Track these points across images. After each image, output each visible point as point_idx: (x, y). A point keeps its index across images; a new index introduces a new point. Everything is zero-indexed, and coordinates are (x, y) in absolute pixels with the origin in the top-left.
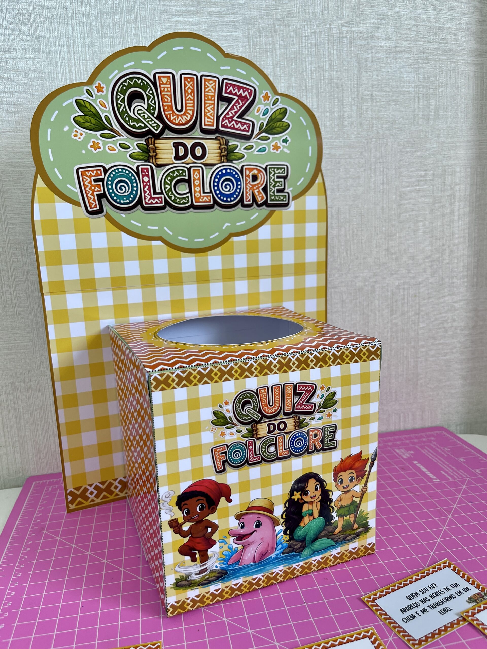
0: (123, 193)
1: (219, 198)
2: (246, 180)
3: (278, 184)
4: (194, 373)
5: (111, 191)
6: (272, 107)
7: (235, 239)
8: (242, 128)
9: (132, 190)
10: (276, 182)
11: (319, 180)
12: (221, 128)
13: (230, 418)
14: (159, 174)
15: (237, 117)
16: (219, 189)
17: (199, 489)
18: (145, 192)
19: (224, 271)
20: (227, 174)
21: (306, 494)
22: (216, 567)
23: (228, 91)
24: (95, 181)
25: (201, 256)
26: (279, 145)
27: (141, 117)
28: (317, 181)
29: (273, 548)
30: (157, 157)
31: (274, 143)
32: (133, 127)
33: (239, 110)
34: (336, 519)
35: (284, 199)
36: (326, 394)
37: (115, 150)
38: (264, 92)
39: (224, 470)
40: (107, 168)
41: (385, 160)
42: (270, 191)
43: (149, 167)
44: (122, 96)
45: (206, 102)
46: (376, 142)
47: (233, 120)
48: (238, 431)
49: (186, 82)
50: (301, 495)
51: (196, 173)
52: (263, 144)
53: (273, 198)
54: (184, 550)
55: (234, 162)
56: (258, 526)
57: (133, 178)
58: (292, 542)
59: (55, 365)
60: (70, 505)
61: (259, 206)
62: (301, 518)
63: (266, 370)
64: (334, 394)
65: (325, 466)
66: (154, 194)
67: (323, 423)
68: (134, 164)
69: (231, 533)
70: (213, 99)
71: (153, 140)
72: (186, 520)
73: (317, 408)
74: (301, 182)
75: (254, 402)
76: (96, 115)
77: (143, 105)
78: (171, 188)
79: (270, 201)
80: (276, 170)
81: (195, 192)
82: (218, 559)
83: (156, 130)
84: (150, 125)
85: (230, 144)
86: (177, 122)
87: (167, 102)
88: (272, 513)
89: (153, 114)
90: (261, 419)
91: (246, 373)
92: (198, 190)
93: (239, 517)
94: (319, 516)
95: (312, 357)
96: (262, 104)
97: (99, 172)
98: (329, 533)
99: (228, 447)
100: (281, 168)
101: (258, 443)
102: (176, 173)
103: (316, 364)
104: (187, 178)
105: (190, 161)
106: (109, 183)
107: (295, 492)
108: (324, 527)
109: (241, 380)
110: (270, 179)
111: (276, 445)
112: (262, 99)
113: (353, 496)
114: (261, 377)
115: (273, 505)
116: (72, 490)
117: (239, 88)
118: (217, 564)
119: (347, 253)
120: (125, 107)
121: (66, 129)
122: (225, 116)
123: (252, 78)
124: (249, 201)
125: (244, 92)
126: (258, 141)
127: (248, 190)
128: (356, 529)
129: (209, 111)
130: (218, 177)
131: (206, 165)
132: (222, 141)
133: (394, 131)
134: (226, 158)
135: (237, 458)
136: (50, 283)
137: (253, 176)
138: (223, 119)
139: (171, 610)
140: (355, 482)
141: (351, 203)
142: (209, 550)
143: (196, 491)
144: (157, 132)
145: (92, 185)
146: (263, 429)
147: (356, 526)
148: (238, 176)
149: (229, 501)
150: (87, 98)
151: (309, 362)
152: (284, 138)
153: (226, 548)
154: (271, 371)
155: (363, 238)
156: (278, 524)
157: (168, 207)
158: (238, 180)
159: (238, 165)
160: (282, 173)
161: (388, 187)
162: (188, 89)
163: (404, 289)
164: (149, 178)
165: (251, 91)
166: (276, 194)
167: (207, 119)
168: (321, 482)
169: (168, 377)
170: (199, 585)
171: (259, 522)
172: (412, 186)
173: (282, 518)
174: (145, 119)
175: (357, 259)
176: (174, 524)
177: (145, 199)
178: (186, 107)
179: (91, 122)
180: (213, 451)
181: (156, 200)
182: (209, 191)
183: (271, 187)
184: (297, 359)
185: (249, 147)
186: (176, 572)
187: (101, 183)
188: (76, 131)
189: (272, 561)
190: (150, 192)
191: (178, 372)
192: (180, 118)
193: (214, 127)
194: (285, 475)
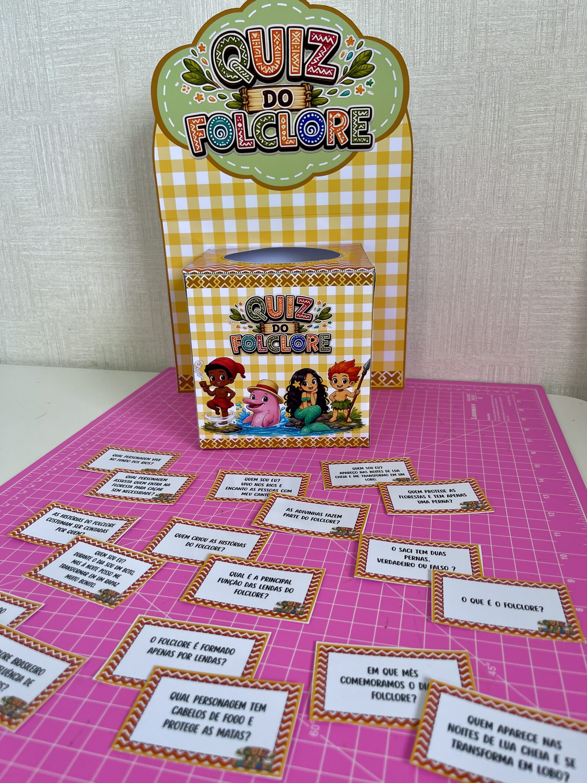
0: (221, 137)
1: (304, 141)
2: (329, 124)
3: (361, 126)
4: (217, 279)
5: (212, 136)
6: (356, 50)
7: (318, 178)
8: (326, 74)
9: (229, 135)
10: (359, 125)
11: (404, 121)
12: (306, 75)
13: (243, 315)
14: (251, 120)
15: (322, 64)
16: (303, 133)
17: (221, 364)
18: (239, 136)
19: (307, 208)
20: (311, 118)
21: (305, 385)
22: (234, 422)
23: (313, 39)
24: (200, 127)
25: (286, 194)
26: (363, 88)
27: (236, 70)
28: (402, 123)
29: (277, 420)
30: (249, 105)
31: (358, 86)
32: (230, 79)
33: (323, 57)
34: (331, 410)
35: (367, 141)
36: (322, 308)
37: (214, 101)
38: (349, 37)
39: (239, 353)
40: (209, 116)
41: (498, 95)
42: (353, 134)
43: (242, 114)
44: (220, 53)
45: (293, 51)
46: (489, 75)
47: (318, 67)
48: (250, 327)
49: (274, 35)
50: (300, 384)
51: (283, 118)
52: (347, 88)
53: (355, 140)
54: (211, 405)
55: (318, 106)
56: (266, 400)
57: (229, 124)
58: (293, 419)
59: (171, 278)
60: (180, 387)
61: (341, 147)
62: (300, 402)
63: (271, 283)
64: (329, 309)
65: (322, 366)
66: (247, 138)
67: (319, 331)
68: (230, 112)
69: (245, 401)
70: (299, 48)
71: (246, 90)
72: (212, 384)
73: (314, 318)
74: (385, 124)
75: (262, 306)
76: (200, 71)
77: (237, 59)
78: (261, 133)
79: (353, 143)
80: (359, 112)
81: (282, 135)
82: (235, 417)
83: (249, 81)
84: (244, 76)
85: (314, 89)
86: (266, 72)
87: (258, 54)
88: (277, 393)
89: (245, 67)
90: (267, 320)
91: (256, 283)
92: (284, 134)
93: (251, 390)
94: (316, 404)
95: (311, 277)
96: (346, 48)
97: (202, 120)
98: (325, 419)
99: (242, 337)
100: (364, 111)
101: (265, 338)
102: (265, 119)
103: (314, 283)
104: (275, 123)
105: (277, 108)
106: (210, 129)
107: (295, 381)
108: (321, 414)
109: (252, 288)
110: (353, 122)
111: (279, 342)
112: (347, 43)
113: (346, 395)
114: (267, 288)
115: (277, 387)
116: (183, 377)
117: (324, 35)
118: (234, 420)
119: (448, 196)
120: (222, 62)
121: (177, 84)
122: (310, 64)
123: (336, 25)
124: (332, 143)
125: (328, 38)
126: (342, 85)
127: (330, 133)
128: (350, 422)
129: (296, 60)
130: (303, 121)
131: (292, 110)
132: (307, 87)
133: (511, 62)
134: (311, 104)
135: (249, 346)
136: (166, 211)
137: (336, 119)
138: (308, 66)
139: (202, 444)
140: (348, 384)
141: (455, 142)
142: (229, 409)
143: (219, 365)
144: (249, 83)
145: (197, 132)
146: (269, 328)
147: (349, 420)
148: (322, 119)
149: (244, 377)
150: (193, 57)
151: (308, 280)
152: (368, 80)
153: (241, 410)
154: (276, 284)
155: (467, 180)
156: (282, 403)
157: (258, 150)
158: (321, 124)
159: (321, 109)
160: (365, 115)
161: (499, 125)
162: (276, 41)
163: (509, 236)
164: (242, 123)
165: (336, 37)
166: (359, 136)
167: (293, 68)
168: (318, 378)
169: (198, 279)
170: (221, 432)
171: (267, 398)
172: (529, 123)
173: (285, 399)
174: (239, 72)
175: (458, 202)
176: (204, 385)
177: (239, 143)
178: (274, 57)
179: (195, 78)
180: (231, 338)
181: (248, 143)
182: (294, 134)
183: (354, 129)
184: (298, 277)
185: (332, 92)
186: (205, 418)
187: (204, 129)
188: (184, 86)
189: (277, 429)
190: (243, 137)
191: (204, 276)
192: (269, 68)
193: (300, 75)
194: (287, 367)
